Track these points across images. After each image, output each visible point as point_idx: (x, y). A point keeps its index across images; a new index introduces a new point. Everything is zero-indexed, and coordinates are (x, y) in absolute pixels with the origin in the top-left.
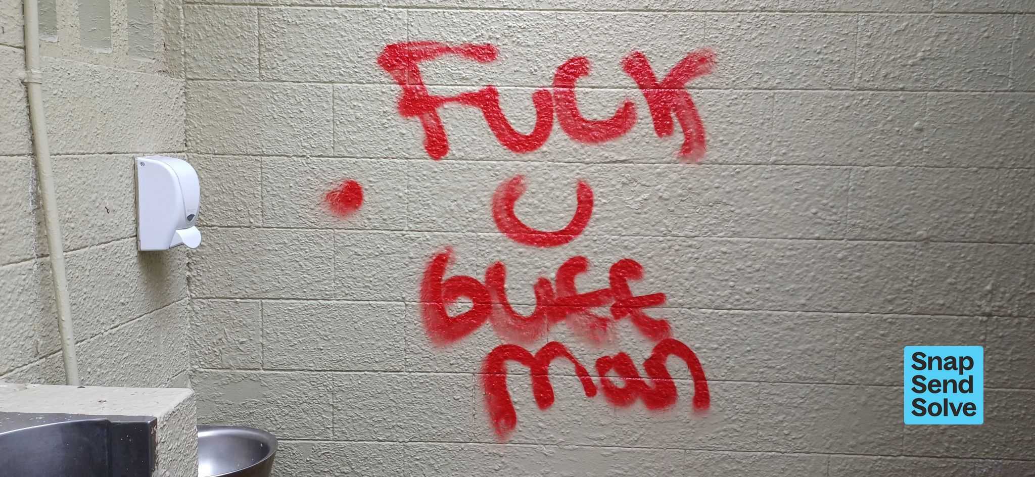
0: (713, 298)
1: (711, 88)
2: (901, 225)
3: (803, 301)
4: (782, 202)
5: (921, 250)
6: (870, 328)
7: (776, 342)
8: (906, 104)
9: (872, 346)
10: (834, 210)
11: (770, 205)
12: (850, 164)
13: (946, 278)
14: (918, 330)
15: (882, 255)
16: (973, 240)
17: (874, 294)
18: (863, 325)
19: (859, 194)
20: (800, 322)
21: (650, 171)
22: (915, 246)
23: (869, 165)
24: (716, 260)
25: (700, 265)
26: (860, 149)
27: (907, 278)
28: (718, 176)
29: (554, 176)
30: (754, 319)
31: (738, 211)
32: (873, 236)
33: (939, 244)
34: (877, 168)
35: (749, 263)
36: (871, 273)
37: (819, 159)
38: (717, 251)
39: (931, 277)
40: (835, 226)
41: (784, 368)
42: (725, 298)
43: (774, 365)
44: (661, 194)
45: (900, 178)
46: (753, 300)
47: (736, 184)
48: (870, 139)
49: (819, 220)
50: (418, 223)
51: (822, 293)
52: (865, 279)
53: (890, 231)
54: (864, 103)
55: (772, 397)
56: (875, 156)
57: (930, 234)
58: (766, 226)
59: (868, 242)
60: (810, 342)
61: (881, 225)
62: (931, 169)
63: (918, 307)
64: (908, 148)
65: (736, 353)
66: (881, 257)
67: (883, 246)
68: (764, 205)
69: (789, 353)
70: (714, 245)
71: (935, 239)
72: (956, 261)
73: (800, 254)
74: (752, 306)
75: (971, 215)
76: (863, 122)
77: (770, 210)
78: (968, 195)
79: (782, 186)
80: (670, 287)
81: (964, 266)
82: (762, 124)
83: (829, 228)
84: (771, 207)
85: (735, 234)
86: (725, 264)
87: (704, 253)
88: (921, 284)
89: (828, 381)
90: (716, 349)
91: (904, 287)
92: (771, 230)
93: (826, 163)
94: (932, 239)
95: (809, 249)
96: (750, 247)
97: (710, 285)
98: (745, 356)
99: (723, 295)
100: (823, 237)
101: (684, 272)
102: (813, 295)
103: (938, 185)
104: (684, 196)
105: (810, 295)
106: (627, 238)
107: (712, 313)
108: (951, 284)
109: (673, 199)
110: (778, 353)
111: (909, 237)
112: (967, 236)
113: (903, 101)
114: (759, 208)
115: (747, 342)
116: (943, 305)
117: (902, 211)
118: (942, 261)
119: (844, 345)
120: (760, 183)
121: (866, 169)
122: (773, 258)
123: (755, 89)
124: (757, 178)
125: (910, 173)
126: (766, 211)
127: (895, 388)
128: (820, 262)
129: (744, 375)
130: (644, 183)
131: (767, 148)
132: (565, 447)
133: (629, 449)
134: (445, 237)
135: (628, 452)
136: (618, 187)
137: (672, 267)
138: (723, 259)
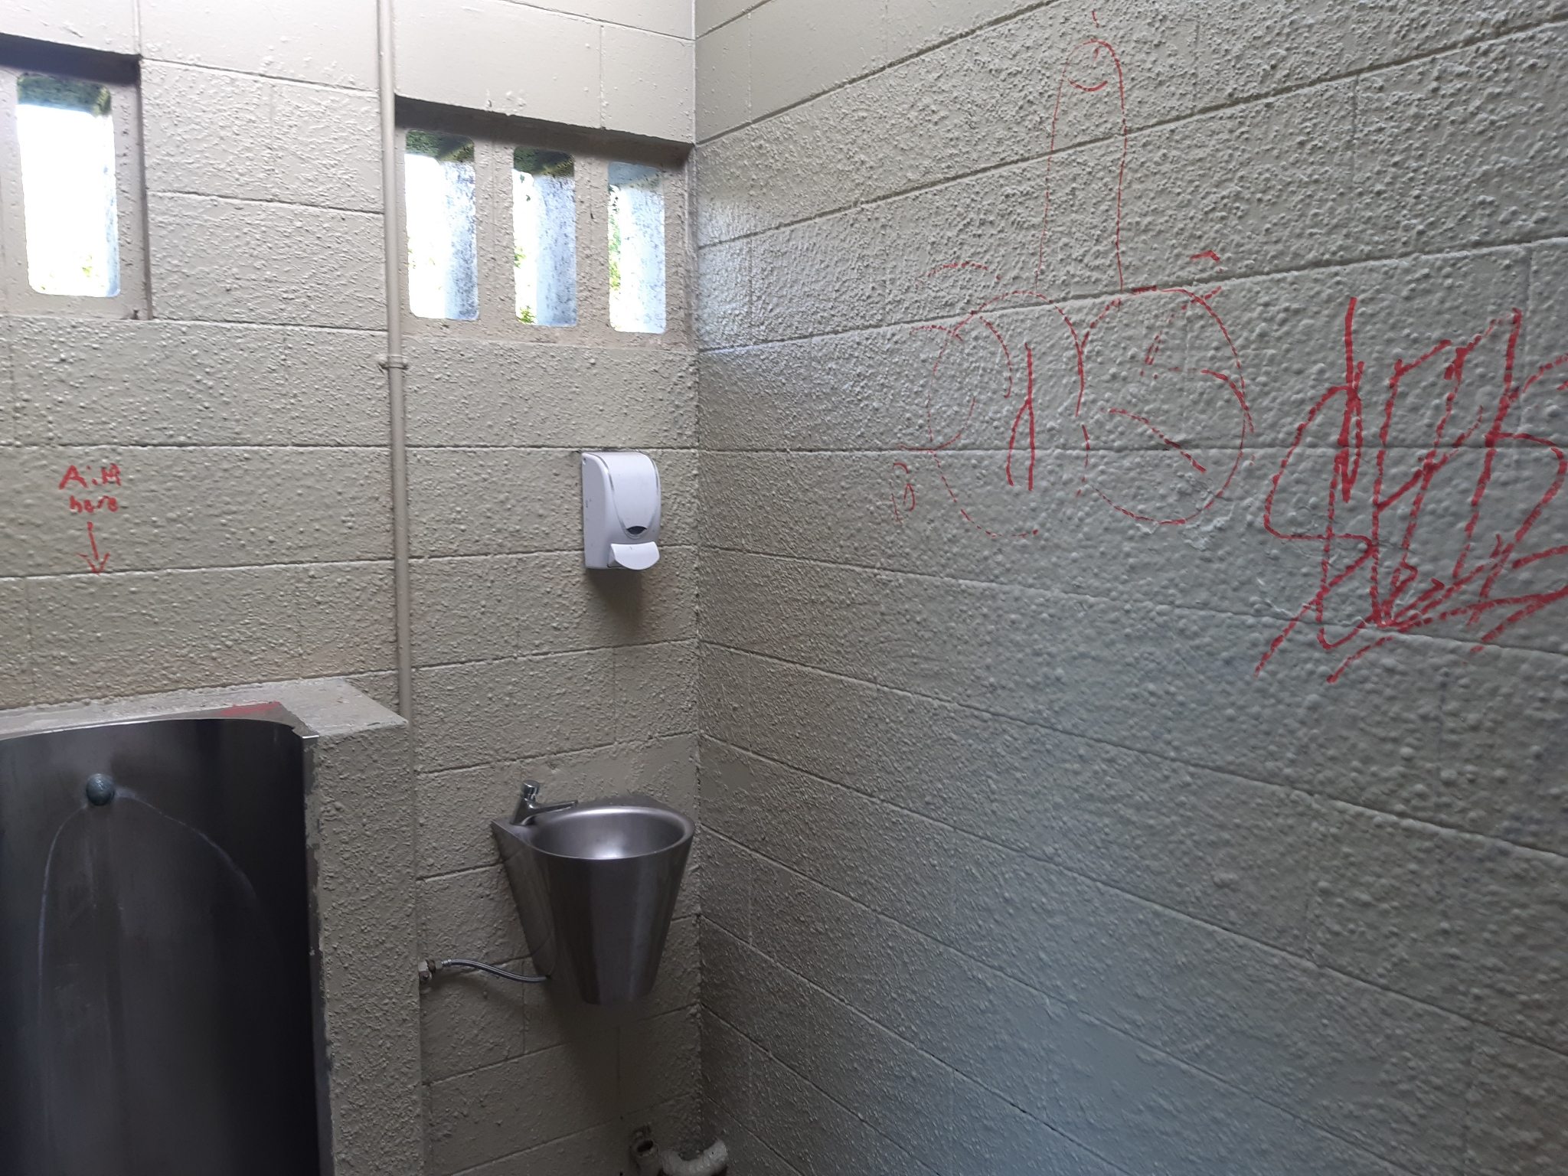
0: (1362, 779)
1: (1369, 257)
7: (1519, 930)
21: (1233, 464)
24: (1369, 686)
25: (1334, 692)
30: (1460, 853)
31: (1427, 567)
35: (1452, 706)
38: (1373, 664)
41: (1539, 1006)
42: (1390, 785)
43: (1510, 988)
44: (1251, 518)
46: (1461, 804)
55: (1504, 1071)
58: (1502, 611)
65: (1415, 929)
68: (1495, 555)
69: (1555, 970)
70: (1368, 649)
74: (1458, 819)
77: (1512, 570)
80: (1267, 734)
82: (1496, 336)
84: (1517, 563)
85: (1418, 626)
86: (1392, 699)
87: (1341, 667)
90: (1366, 905)
92: (1513, 624)
96: (1455, 664)
97: (1354, 746)
98: (1436, 942)
99: (1385, 775)
101: (1299, 705)
104: (1301, 525)
107: (1359, 815)
110: (1523, 959)
115: (1441, 907)
122: (1517, 700)
123: (1477, 245)
129: (1434, 990)
130: (1218, 491)
132: (1080, 1015)
133: (1184, 1066)
134: (920, 583)
135: (1184, 1072)
136: (1171, 500)
137: (1272, 690)
138: (1388, 686)
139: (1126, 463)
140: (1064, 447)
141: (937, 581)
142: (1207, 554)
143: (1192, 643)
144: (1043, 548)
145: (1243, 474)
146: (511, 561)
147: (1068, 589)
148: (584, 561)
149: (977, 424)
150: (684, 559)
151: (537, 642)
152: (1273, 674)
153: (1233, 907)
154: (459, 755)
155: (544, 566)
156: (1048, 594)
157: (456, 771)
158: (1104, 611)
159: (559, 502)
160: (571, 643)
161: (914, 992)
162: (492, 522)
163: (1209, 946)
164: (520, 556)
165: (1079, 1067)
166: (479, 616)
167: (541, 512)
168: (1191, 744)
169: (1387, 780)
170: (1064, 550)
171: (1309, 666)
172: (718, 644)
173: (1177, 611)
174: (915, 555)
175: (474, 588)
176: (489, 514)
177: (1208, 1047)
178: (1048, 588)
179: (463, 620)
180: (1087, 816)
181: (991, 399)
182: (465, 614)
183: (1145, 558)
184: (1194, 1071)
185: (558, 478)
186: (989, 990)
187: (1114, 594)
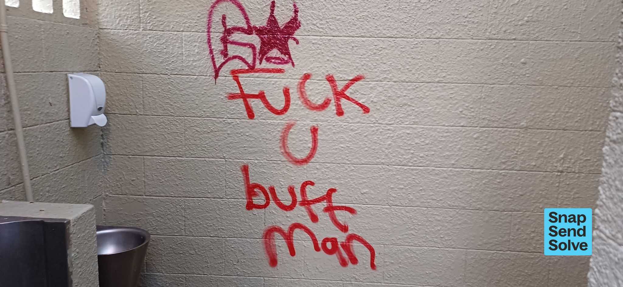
0: (401, 160)
1: (403, 37)
2: (511, 119)
3: (453, 162)
4: (443, 105)
5: (523, 134)
6: (492, 178)
7: (437, 185)
8: (516, 48)
9: (492, 188)
10: (472, 110)
11: (435, 106)
12: (483, 83)
13: (537, 150)
14: (520, 179)
15: (500, 136)
16: (554, 128)
17: (494, 159)
18: (487, 176)
19: (487, 100)
20: (451, 174)
21: (366, 86)
22: (519, 132)
23: (494, 84)
24: (403, 138)
25: (394, 140)
26: (489, 74)
27: (514, 150)
28: (406, 89)
29: (311, 88)
30: (424, 172)
31: (417, 110)
32: (495, 125)
33: (534, 130)
34: (498, 86)
35: (423, 140)
36: (493, 146)
37: (464, 80)
38: (404, 133)
39: (529, 149)
40: (472, 119)
41: (441, 200)
43: (435, 198)
44: (372, 99)
45: (511, 92)
46: (425, 161)
47: (415, 94)
48: (495, 69)
49: (463, 116)
50: (232, 114)
51: (464, 158)
52: (490, 150)
53: (505, 122)
54: (492, 47)
55: (434, 216)
56: (497, 78)
57: (528, 124)
58: (433, 118)
59: (491, 128)
60: (457, 185)
61: (499, 119)
62: (530, 86)
63: (520, 166)
64: (518, 74)
65: (414, 191)
66: (499, 137)
67: (500, 131)
68: (431, 106)
69: (444, 192)
70: (403, 129)
71: (532, 127)
72: (543, 140)
73: (452, 135)
74: (424, 164)
75: (553, 114)
76: (491, 59)
78: (552, 102)
79: (442, 95)
80: (377, 153)
81: (548, 143)
82: (432, 59)
83: (469, 120)
84: (436, 108)
85: (415, 123)
86: (409, 140)
87: (396, 134)
88: (522, 153)
89: (467, 208)
90: (403, 188)
91: (512, 155)
93: (469, 82)
94: (530, 127)
95: (457, 132)
96: (423, 131)
97: (400, 152)
98: (419, 193)
100: (466, 125)
101: (385, 145)
102: (459, 159)
103: (534, 96)
104: (386, 101)
105: (457, 159)
106: (353, 124)
107: (401, 168)
108: (539, 153)
109: (379, 103)
110: (438, 191)
111: (516, 126)
112: (550, 125)
113: (515, 47)
114: (429, 108)
115: (420, 185)
116: (535, 166)
117: (513, 111)
118: (535, 140)
119: (476, 188)
120: (430, 94)
121: (492, 86)
122: (436, 137)
123: (428, 38)
124: (428, 91)
125: (518, 89)
126: (433, 110)
127: (506, 213)
128: (463, 140)
129: (419, 203)
130: (362, 93)
131: (434, 73)
134: (248, 122)
137: (378, 142)
138: (408, 137)
141: (256, 121)
143: (355, 132)
147: (312, 120)
152: (378, 138)
153: (367, 198)
156: (305, 123)
168: (354, 159)
169: (408, 159)
171: (388, 135)
173: (350, 124)
178: (305, 121)
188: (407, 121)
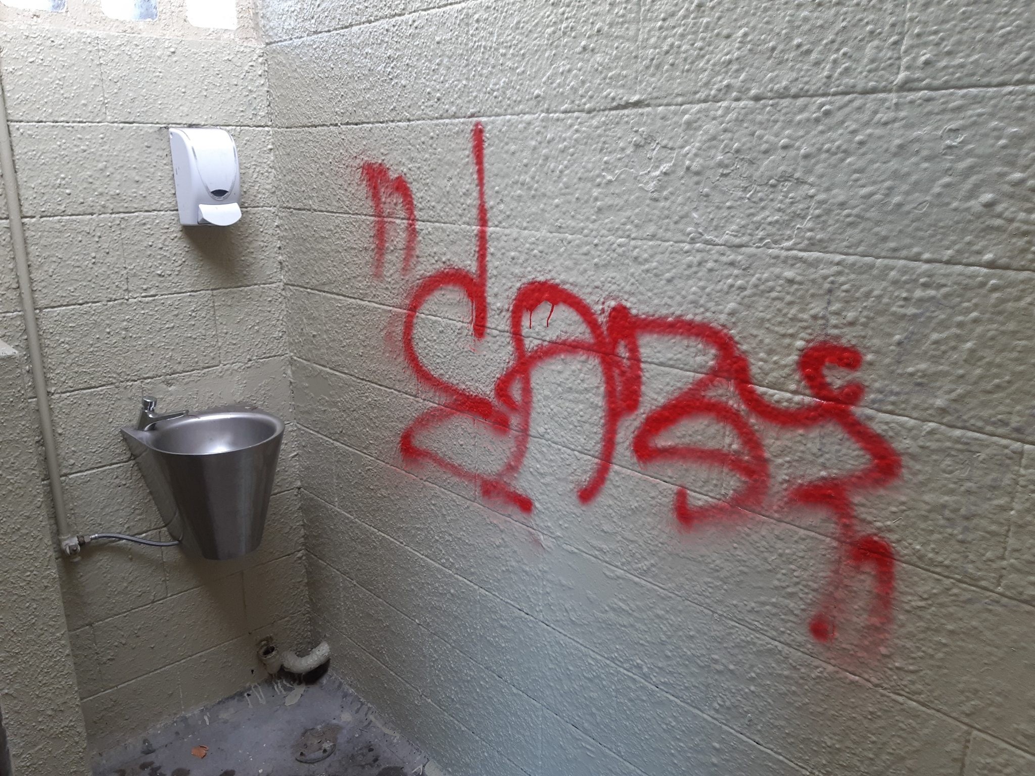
3: (943, 402)
4: (914, 178)
11: (888, 184)
20: (934, 445)
24: (774, 294)
25: (746, 300)
28: (790, 123)
29: (549, 137)
31: (822, 196)
35: (835, 307)
38: (778, 277)
42: (787, 371)
44: (689, 163)
47: (821, 139)
49: (997, 222)
51: (990, 392)
58: (877, 229)
60: (952, 492)
68: (874, 183)
69: (903, 503)
70: (774, 265)
73: (946, 296)
77: (887, 195)
79: (918, 140)
83: (1021, 242)
84: (890, 189)
85: (812, 245)
86: (791, 303)
87: (754, 280)
89: (984, 583)
92: (885, 239)
95: (967, 288)
96: (840, 273)
97: (761, 341)
99: (783, 362)
100: (1004, 261)
101: (721, 312)
102: (968, 394)
104: (727, 166)
105: (960, 391)
109: (708, 173)
114: (864, 191)
120: (870, 135)
122: (885, 300)
124: (867, 124)
126: (878, 197)
128: (991, 320)
130: (664, 142)
131: (890, 54)
132: (564, 546)
133: (637, 579)
134: (444, 231)
135: (636, 583)
136: (628, 152)
137: (702, 301)
138: (788, 293)
139: (595, 122)
140: (548, 111)
141: (456, 228)
142: (655, 195)
143: (643, 267)
144: (534, 197)
145: (683, 127)
146: (114, 220)
147: (554, 229)
148: (179, 220)
149: (481, 95)
150: (267, 218)
151: (145, 287)
152: (703, 288)
154: (87, 378)
155: (144, 224)
156: (538, 234)
157: (85, 391)
158: (579, 246)
159: (152, 170)
160: (174, 287)
161: (450, 535)
162: (93, 187)
163: (653, 494)
164: (122, 215)
165: (564, 582)
166: (90, 265)
167: (137, 178)
170: (549, 197)
171: (730, 281)
172: (298, 286)
174: (439, 207)
175: (83, 243)
176: (91, 180)
177: (653, 565)
178: (538, 230)
179: (77, 269)
180: (567, 404)
181: (491, 73)
182: (78, 264)
183: (609, 201)
184: (643, 582)
185: (149, 150)
186: (502, 531)
187: (586, 231)
188: (790, 238)
